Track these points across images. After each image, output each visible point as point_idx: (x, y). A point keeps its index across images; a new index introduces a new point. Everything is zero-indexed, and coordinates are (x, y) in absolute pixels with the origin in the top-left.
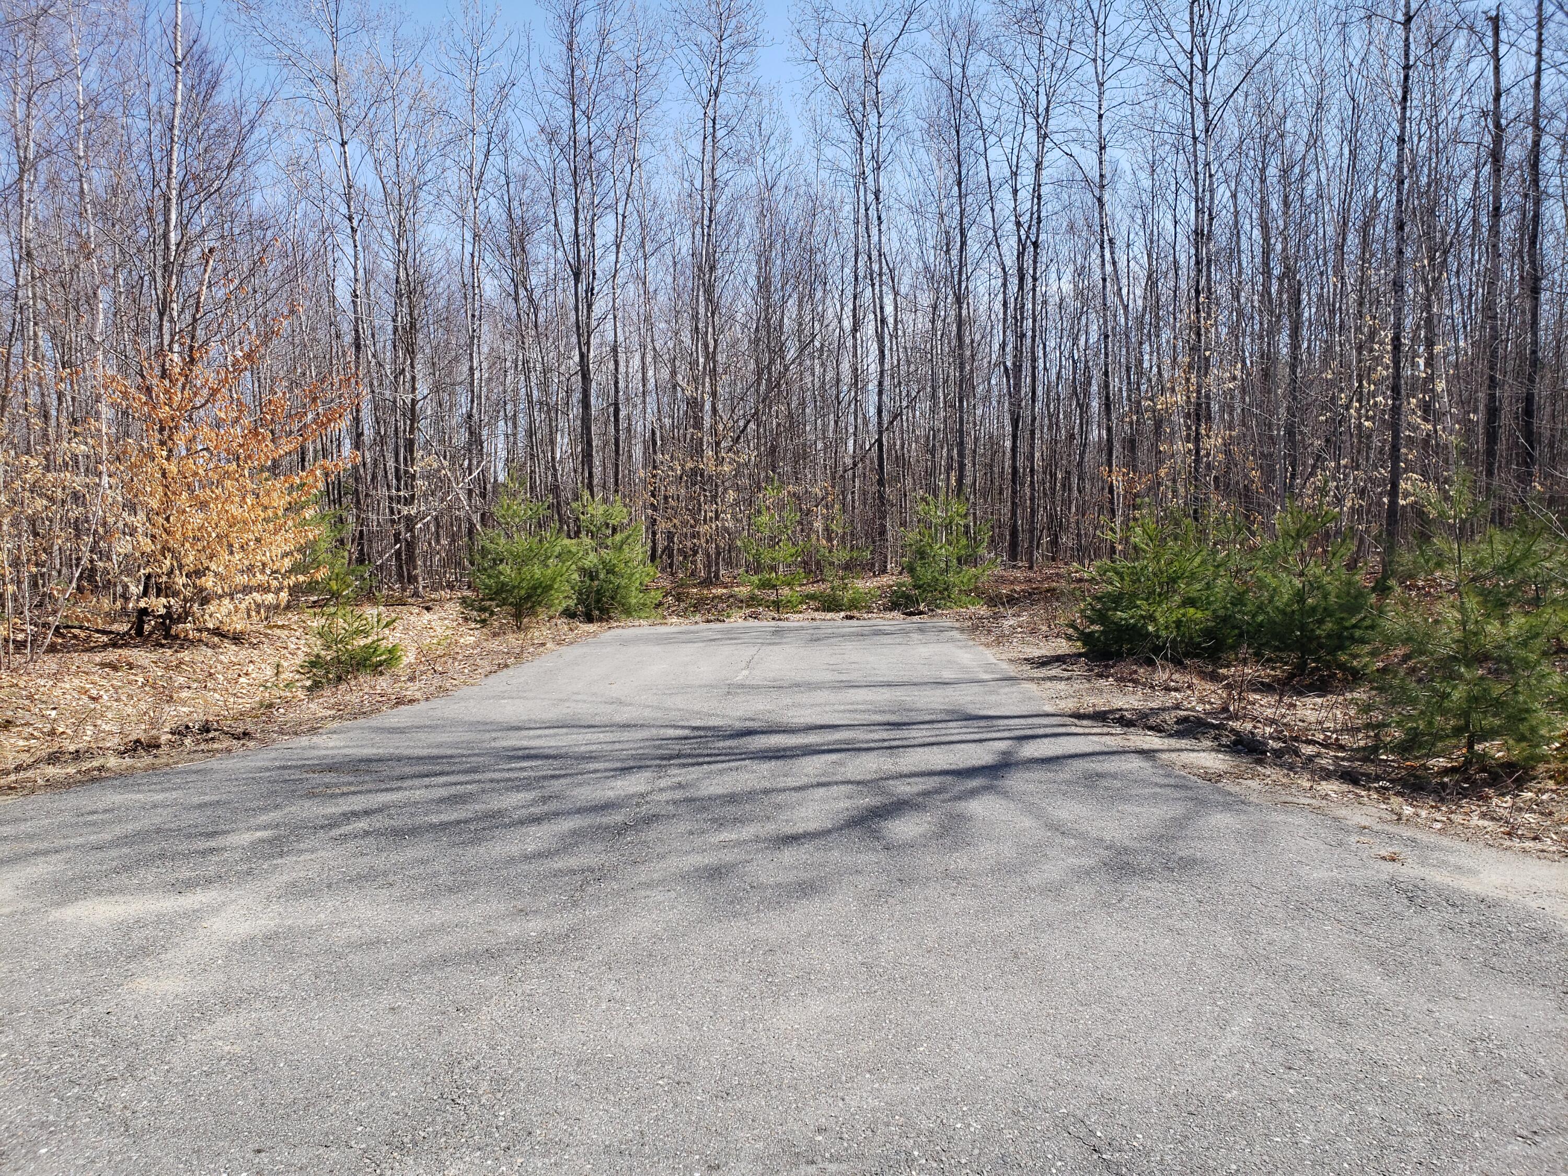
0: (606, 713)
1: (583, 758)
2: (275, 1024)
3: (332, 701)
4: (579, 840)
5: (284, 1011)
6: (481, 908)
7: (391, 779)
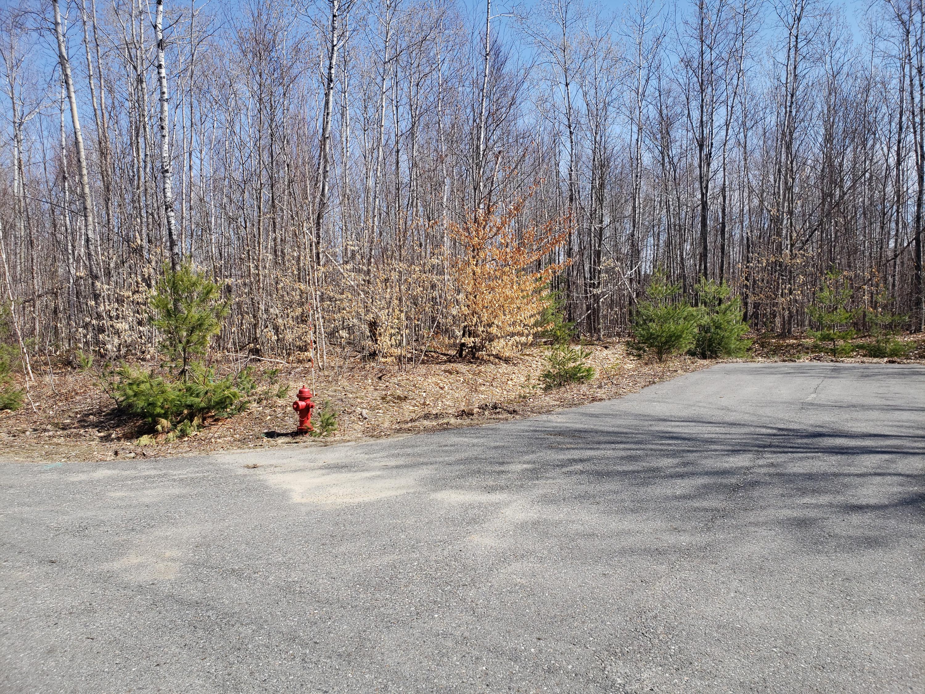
0: (719, 415)
1: (707, 442)
2: (542, 572)
3: (557, 396)
4: (708, 491)
5: (546, 565)
6: (651, 524)
7: (594, 443)
